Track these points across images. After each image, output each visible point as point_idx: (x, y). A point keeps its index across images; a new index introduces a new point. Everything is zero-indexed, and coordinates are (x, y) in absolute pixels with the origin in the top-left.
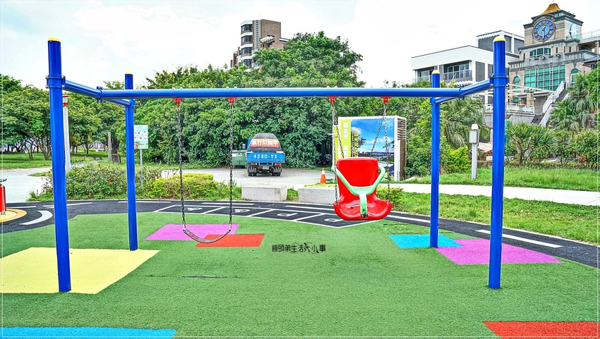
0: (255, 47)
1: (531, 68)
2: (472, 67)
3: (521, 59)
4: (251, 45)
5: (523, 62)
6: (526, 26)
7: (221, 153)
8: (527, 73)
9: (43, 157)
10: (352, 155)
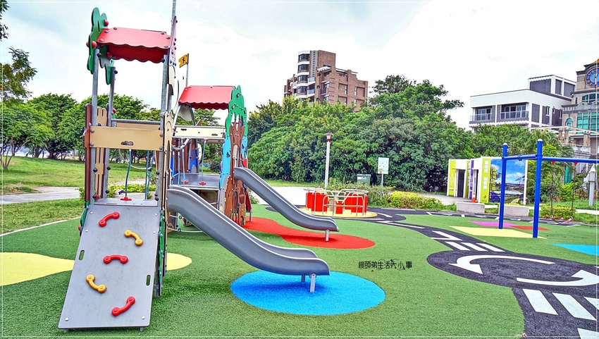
0: (311, 75)
1: (584, 111)
2: (529, 109)
3: (573, 103)
4: (307, 73)
5: (576, 105)
6: (578, 73)
8: (580, 116)
10: (491, 185)
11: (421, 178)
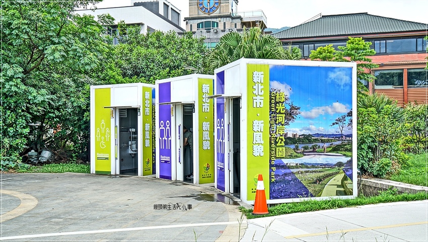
3: (188, 30)
10: (273, 142)
11: (16, 135)
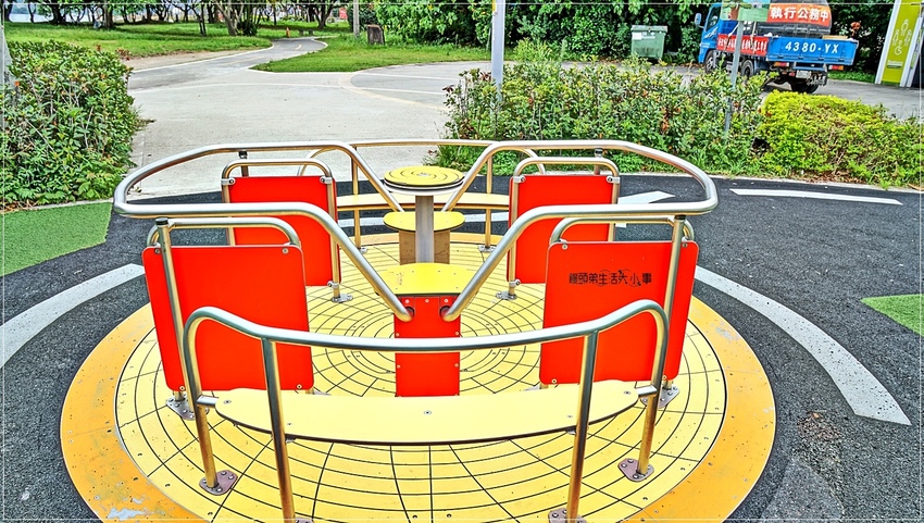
7: (603, 32)
9: (226, 31)
